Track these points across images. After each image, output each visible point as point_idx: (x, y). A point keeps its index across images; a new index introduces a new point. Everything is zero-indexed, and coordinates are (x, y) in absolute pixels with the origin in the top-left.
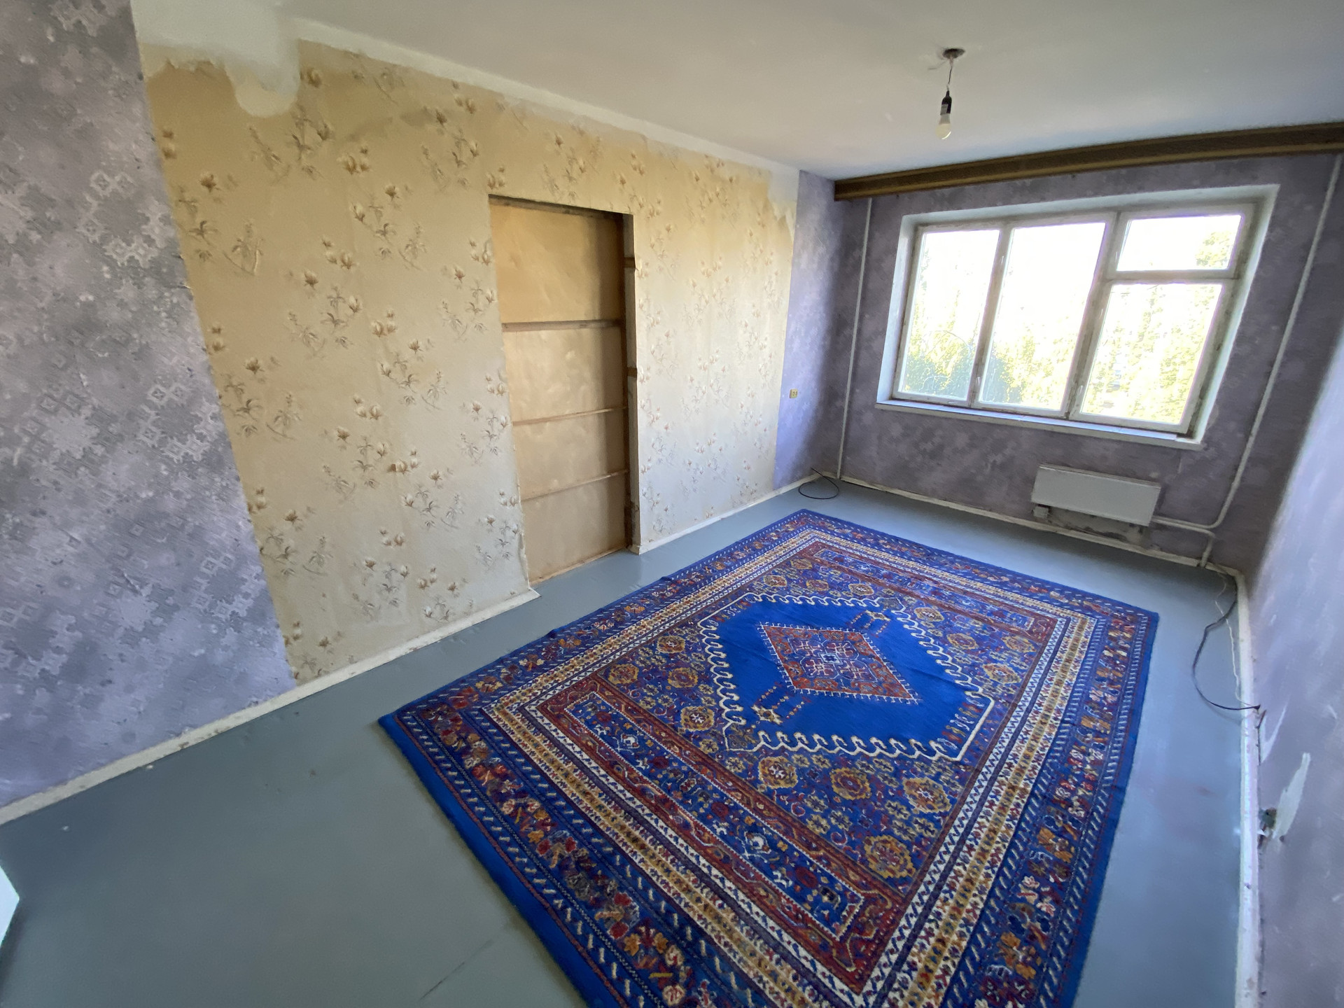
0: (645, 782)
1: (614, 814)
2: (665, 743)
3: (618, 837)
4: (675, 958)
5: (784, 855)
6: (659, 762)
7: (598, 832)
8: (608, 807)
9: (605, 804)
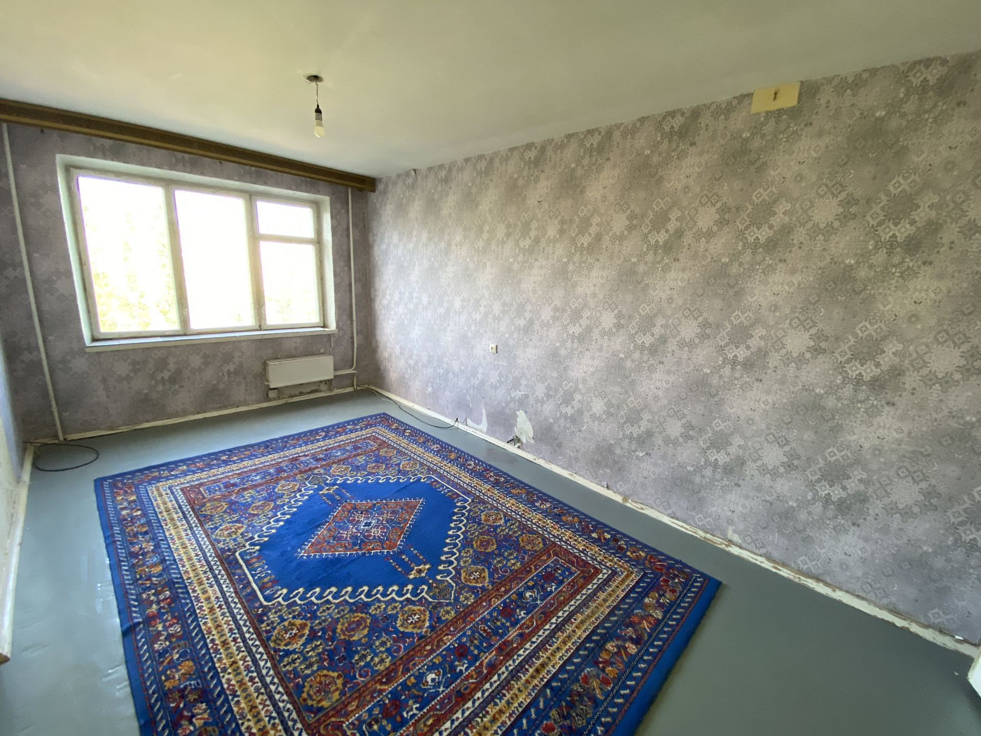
0: (481, 664)
1: (515, 691)
2: (439, 647)
3: (537, 686)
4: (612, 646)
5: (536, 583)
6: (461, 652)
7: (534, 703)
8: (508, 696)
9: (506, 699)
